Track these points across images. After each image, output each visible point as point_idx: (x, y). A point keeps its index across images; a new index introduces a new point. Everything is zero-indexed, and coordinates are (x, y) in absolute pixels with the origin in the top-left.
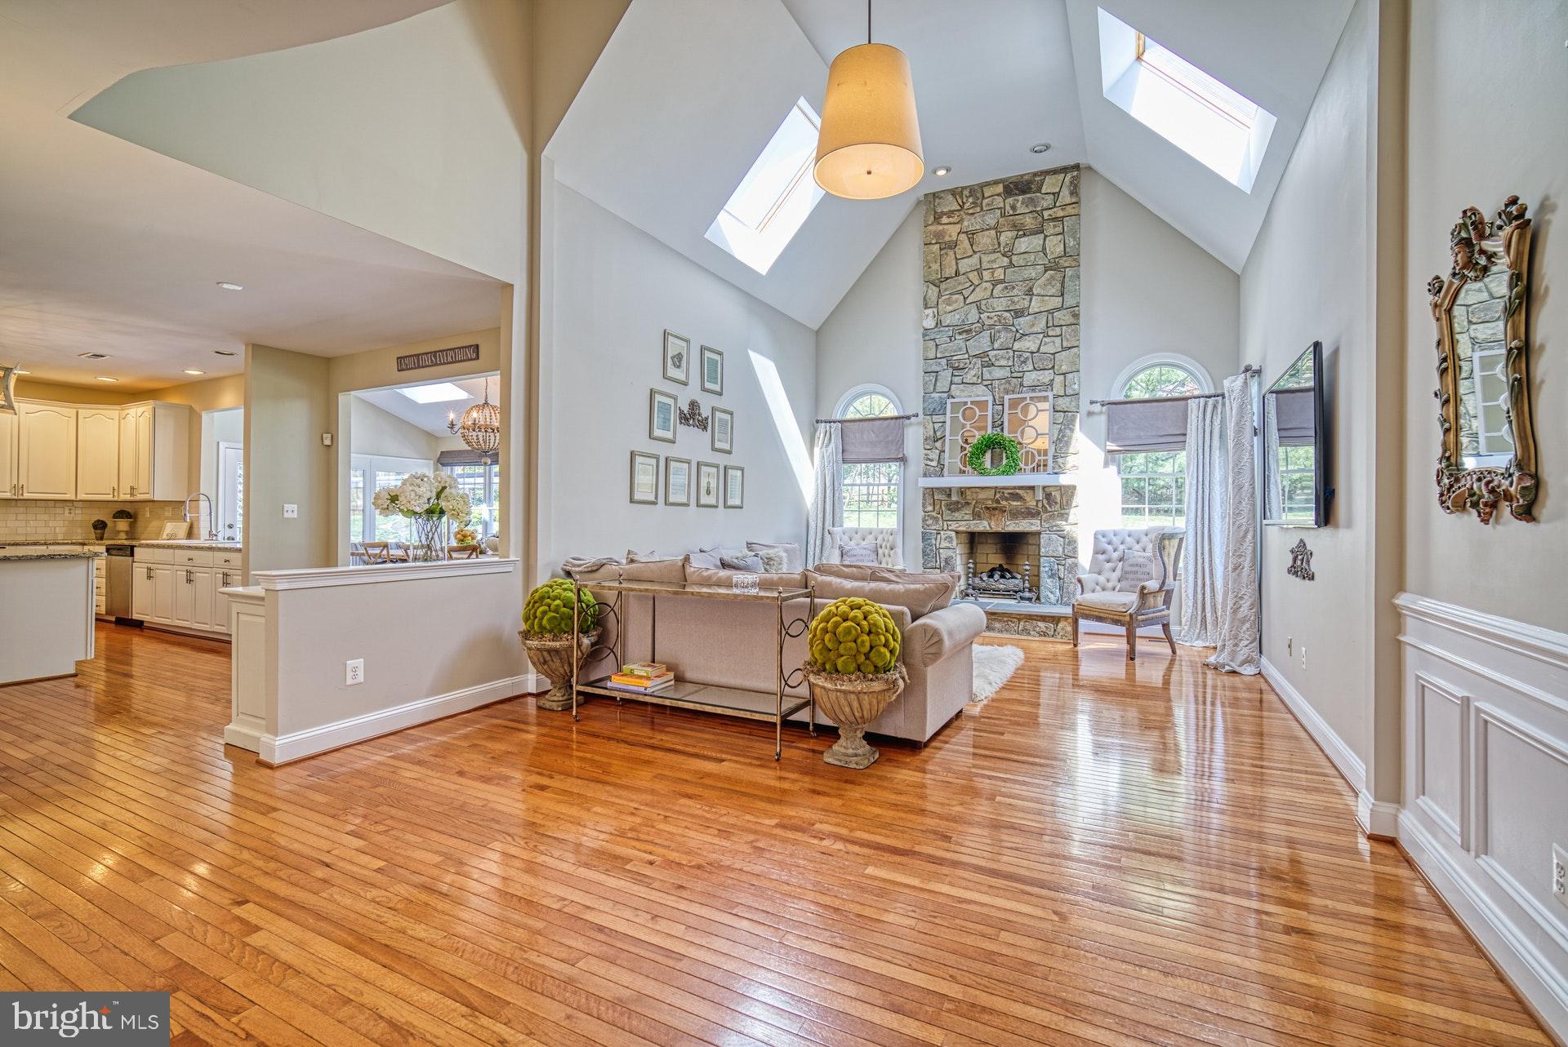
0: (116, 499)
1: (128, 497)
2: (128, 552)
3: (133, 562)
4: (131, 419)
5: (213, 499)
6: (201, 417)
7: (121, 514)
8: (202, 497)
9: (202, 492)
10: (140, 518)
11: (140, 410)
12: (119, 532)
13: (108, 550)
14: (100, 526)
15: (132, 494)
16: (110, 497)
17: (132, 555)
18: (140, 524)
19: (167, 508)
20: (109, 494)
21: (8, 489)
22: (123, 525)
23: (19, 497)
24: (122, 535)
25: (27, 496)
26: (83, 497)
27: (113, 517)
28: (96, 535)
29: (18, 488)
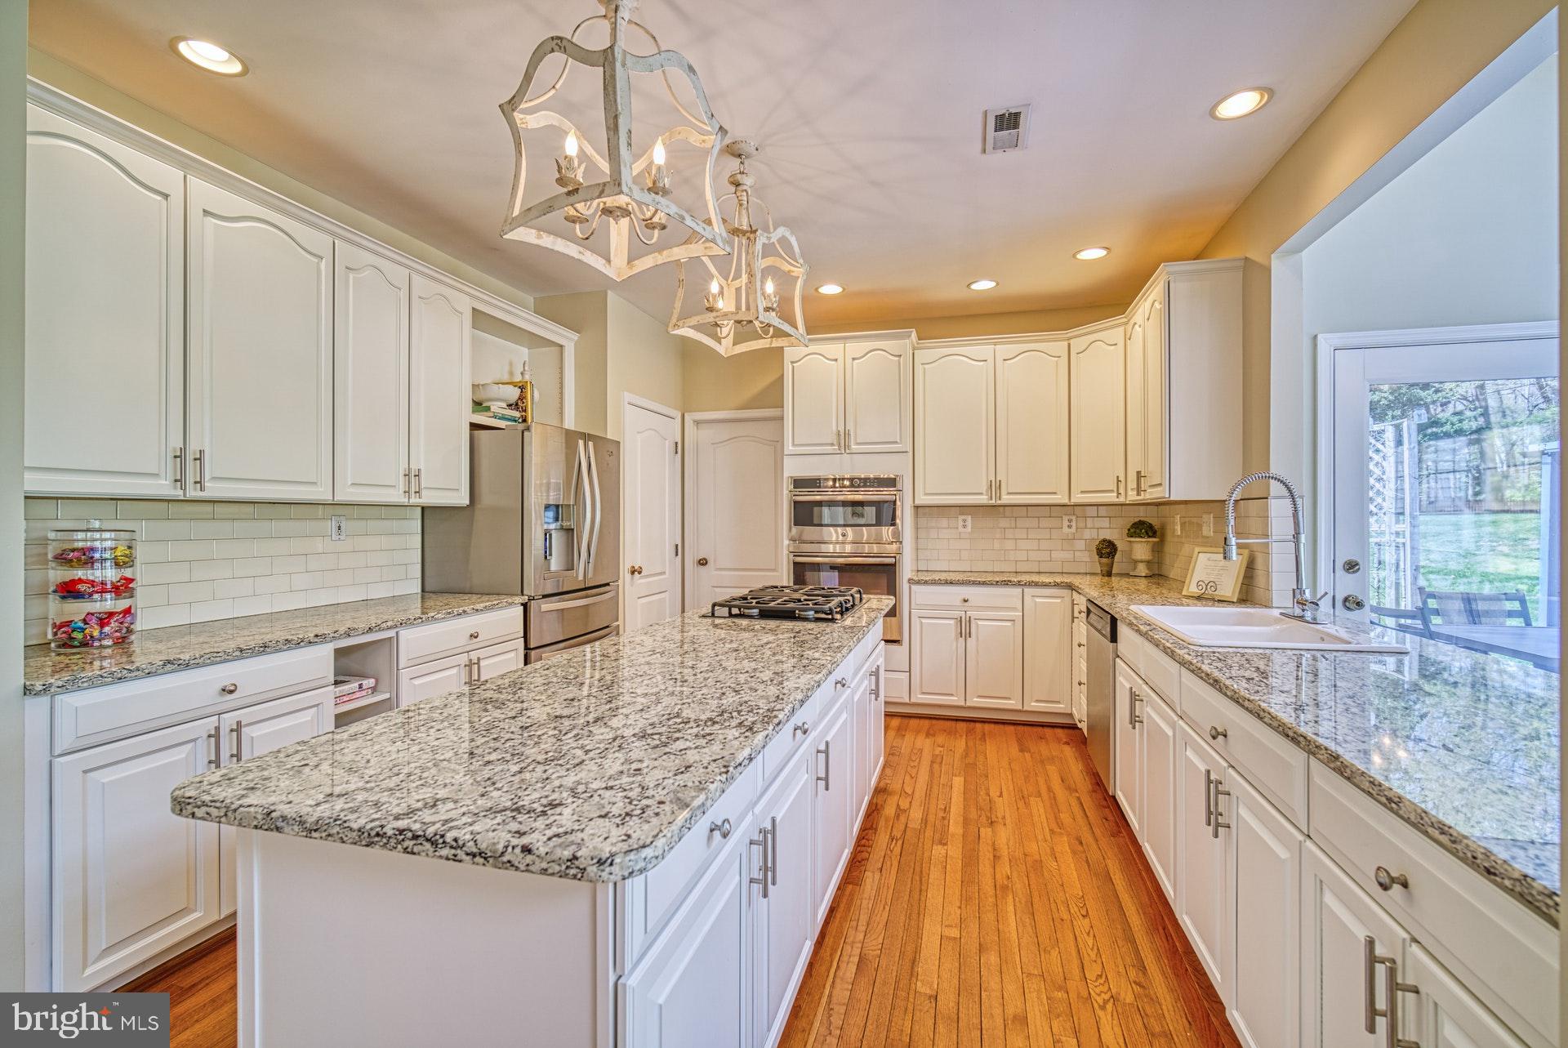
0: (1122, 499)
1: (1142, 496)
3: (1117, 656)
4: (1138, 334)
5: (1303, 488)
6: (1269, 274)
7: (1142, 529)
8: (1275, 488)
9: (1273, 470)
10: (1169, 538)
12: (1136, 562)
13: (1088, 611)
14: (1107, 549)
16: (1111, 498)
17: (1114, 639)
18: (1169, 548)
20: (1112, 491)
21: (984, 488)
22: (1141, 549)
23: (999, 502)
24: (1142, 570)
25: (1006, 499)
26: (1078, 498)
27: (1130, 535)
28: (1105, 569)
29: (995, 487)
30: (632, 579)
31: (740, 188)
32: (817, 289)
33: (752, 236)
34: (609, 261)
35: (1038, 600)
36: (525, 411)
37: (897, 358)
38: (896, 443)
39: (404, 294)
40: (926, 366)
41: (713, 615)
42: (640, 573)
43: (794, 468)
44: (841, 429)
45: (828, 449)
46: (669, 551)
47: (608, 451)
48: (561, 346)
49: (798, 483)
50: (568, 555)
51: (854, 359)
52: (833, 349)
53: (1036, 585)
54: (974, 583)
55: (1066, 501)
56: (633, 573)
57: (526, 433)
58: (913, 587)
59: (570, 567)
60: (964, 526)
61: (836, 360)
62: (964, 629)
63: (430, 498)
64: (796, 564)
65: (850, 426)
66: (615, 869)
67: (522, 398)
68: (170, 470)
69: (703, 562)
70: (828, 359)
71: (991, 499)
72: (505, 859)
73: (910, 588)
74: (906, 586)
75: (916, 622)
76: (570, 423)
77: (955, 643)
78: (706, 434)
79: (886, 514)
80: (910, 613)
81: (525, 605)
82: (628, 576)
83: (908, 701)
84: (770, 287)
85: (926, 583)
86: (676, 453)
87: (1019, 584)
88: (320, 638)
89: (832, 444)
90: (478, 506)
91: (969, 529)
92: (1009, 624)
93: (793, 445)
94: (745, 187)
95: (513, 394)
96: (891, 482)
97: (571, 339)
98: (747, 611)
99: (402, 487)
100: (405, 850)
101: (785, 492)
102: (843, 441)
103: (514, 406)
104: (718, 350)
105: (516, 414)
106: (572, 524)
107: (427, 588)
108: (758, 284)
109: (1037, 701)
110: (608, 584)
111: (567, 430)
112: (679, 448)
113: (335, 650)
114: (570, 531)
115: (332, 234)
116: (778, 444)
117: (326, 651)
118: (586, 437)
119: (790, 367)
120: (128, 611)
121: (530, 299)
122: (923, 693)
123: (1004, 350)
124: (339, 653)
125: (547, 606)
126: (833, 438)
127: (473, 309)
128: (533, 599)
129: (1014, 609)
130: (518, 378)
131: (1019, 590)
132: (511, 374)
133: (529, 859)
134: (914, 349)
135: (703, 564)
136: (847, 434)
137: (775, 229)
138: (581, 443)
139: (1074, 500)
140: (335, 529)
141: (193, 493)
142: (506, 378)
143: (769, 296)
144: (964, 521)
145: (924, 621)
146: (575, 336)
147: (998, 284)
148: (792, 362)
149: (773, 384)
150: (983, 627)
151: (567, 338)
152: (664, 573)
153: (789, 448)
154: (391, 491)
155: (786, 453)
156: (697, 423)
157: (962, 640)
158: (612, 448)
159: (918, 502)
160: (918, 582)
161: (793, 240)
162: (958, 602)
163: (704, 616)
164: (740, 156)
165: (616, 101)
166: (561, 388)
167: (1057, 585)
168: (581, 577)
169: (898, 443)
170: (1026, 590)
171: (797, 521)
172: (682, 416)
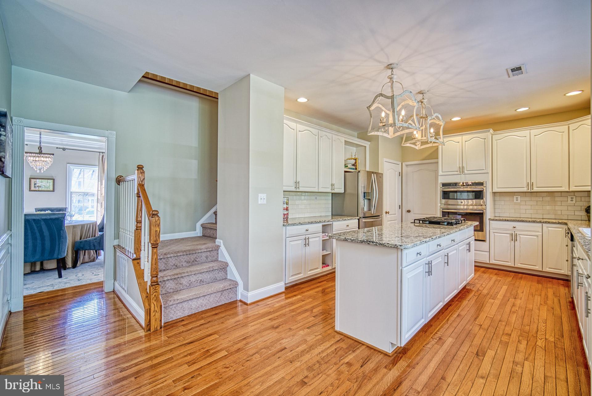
21: (525, 185)
23: (532, 191)
25: (535, 190)
26: (573, 188)
29: (530, 184)
30: (386, 215)
31: (423, 103)
32: (451, 120)
33: (426, 118)
34: (389, 134)
35: (549, 229)
36: (356, 166)
37: (484, 140)
38: (484, 170)
39: (331, 140)
40: (497, 141)
41: (414, 222)
42: (388, 213)
43: (441, 180)
44: (461, 166)
45: (456, 173)
46: (397, 207)
47: (379, 176)
48: (365, 146)
49: (444, 185)
50: (369, 206)
51: (466, 141)
52: (458, 138)
53: (549, 223)
54: (518, 221)
55: (568, 190)
56: (386, 213)
57: (359, 173)
58: (491, 221)
59: (370, 210)
60: (517, 200)
61: (459, 142)
62: (514, 238)
63: (336, 191)
64: (443, 212)
65: (464, 165)
66: (403, 247)
67: (355, 163)
68: (294, 185)
70: (455, 142)
71: (528, 190)
72: (384, 245)
73: (489, 222)
74: (488, 221)
75: (492, 234)
76: (368, 169)
77: (510, 243)
78: (409, 169)
79: (479, 195)
80: (489, 230)
81: (358, 219)
82: (385, 214)
83: (488, 262)
84: (432, 130)
85: (496, 220)
86: (400, 175)
87: (541, 222)
88: (320, 222)
89: (457, 171)
90: (346, 193)
91: (519, 201)
92: (535, 237)
93: (442, 172)
94: (424, 103)
95: (353, 161)
96: (482, 184)
97: (367, 144)
98: (425, 222)
99: (330, 188)
100: (368, 244)
101: (439, 188)
102: (462, 170)
103: (353, 165)
104: (416, 148)
105: (354, 167)
106: (370, 198)
107: (333, 214)
108: (428, 129)
109: (549, 268)
110: (379, 216)
111: (367, 171)
112: (401, 174)
113: (322, 225)
114: (369, 200)
115: (318, 129)
116: (437, 171)
117: (320, 225)
118: (373, 173)
119: (441, 146)
120: (288, 214)
121: (356, 134)
122: (495, 260)
123: (534, 132)
124: (323, 226)
125: (364, 220)
126: (457, 169)
127: (345, 141)
128: (360, 218)
129: (538, 232)
130: (354, 157)
131: (541, 224)
132: (352, 156)
133: (388, 245)
134: (492, 135)
135: (409, 212)
136: (463, 167)
137: (434, 114)
138: (373, 174)
139: (572, 190)
140: (315, 198)
141: (298, 190)
142: (350, 157)
143: (432, 133)
144: (517, 198)
145: (495, 234)
146: (369, 143)
147: (529, 108)
149: (434, 151)
150: (522, 238)
151: (366, 144)
152: (396, 214)
153: (440, 173)
154: (328, 189)
155: (439, 175)
156: (407, 165)
157: (513, 242)
158: (381, 175)
159: (494, 191)
160: (493, 220)
161: (440, 116)
162: (511, 228)
163: (412, 223)
164: (423, 94)
165: (394, 105)
166: (365, 159)
167: (560, 223)
168: (372, 213)
169: (485, 170)
170: (544, 225)
171: (444, 198)
172: (402, 164)
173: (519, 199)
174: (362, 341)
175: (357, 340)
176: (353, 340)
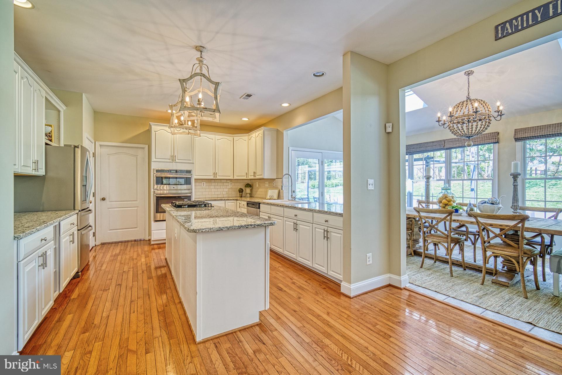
0: (247, 178)
1: (252, 177)
2: (258, 206)
3: (260, 212)
4: (253, 139)
6: (283, 133)
7: (248, 185)
10: (254, 187)
11: (257, 134)
12: (247, 194)
13: (248, 204)
14: (241, 191)
15: (255, 176)
16: (245, 178)
17: (259, 208)
18: (254, 190)
19: (266, 182)
20: (245, 176)
21: (212, 174)
22: (248, 190)
23: (216, 178)
24: (248, 195)
25: (218, 177)
26: (236, 178)
27: (245, 187)
28: (241, 196)
29: (215, 174)
35: (229, 204)
36: (51, 137)
38: (190, 160)
43: (155, 166)
44: (173, 154)
45: (168, 161)
46: (92, 195)
48: (60, 110)
49: (158, 171)
53: (229, 200)
55: (232, 178)
56: (91, 203)
57: (76, 149)
59: (85, 200)
63: (40, 172)
64: (157, 197)
65: (176, 154)
67: (51, 132)
69: (103, 199)
70: (168, 133)
71: (213, 177)
78: (105, 150)
79: (188, 181)
81: (77, 214)
87: (224, 200)
89: (169, 159)
91: (205, 185)
93: (155, 158)
95: (49, 130)
96: (189, 172)
99: (32, 167)
101: (152, 173)
102: (173, 159)
112: (94, 155)
116: (137, 156)
117: (52, 228)
119: (154, 133)
123: (217, 137)
126: (169, 157)
127: (45, 95)
128: (80, 211)
131: (224, 202)
136: (174, 156)
139: (235, 178)
146: (65, 108)
148: (155, 131)
149: (137, 136)
151: (62, 108)
154: (29, 168)
155: (152, 160)
156: (101, 146)
159: (196, 178)
166: (59, 128)
167: (233, 200)
169: (192, 160)
170: (226, 201)
171: (157, 183)
172: (95, 142)
173: (205, 184)
174: (233, 330)
175: (226, 333)
176: (223, 336)
